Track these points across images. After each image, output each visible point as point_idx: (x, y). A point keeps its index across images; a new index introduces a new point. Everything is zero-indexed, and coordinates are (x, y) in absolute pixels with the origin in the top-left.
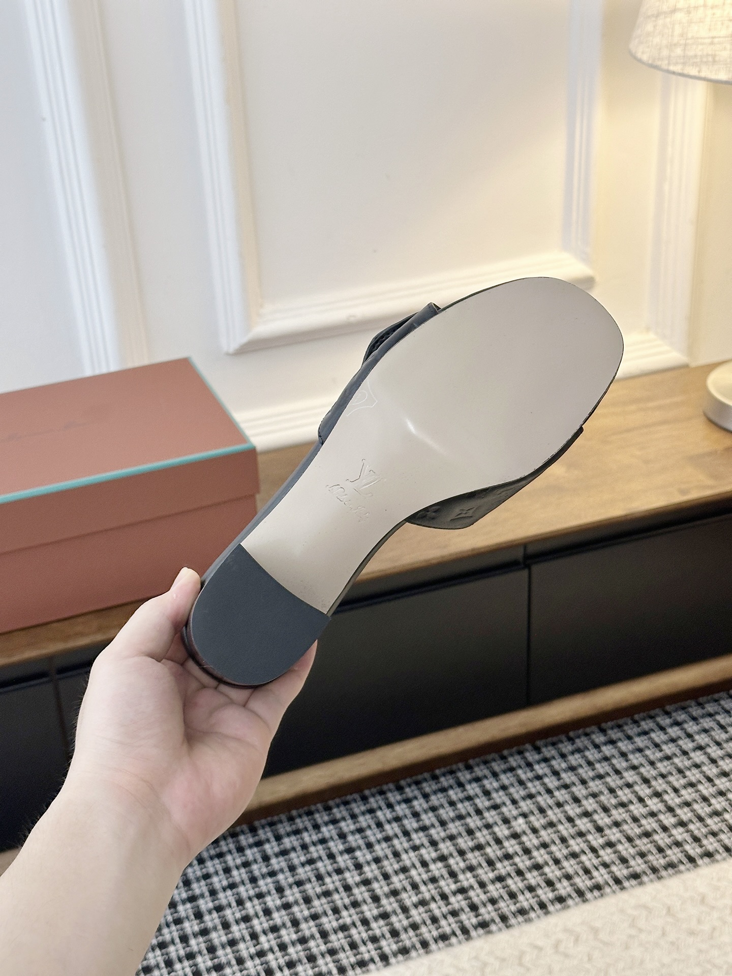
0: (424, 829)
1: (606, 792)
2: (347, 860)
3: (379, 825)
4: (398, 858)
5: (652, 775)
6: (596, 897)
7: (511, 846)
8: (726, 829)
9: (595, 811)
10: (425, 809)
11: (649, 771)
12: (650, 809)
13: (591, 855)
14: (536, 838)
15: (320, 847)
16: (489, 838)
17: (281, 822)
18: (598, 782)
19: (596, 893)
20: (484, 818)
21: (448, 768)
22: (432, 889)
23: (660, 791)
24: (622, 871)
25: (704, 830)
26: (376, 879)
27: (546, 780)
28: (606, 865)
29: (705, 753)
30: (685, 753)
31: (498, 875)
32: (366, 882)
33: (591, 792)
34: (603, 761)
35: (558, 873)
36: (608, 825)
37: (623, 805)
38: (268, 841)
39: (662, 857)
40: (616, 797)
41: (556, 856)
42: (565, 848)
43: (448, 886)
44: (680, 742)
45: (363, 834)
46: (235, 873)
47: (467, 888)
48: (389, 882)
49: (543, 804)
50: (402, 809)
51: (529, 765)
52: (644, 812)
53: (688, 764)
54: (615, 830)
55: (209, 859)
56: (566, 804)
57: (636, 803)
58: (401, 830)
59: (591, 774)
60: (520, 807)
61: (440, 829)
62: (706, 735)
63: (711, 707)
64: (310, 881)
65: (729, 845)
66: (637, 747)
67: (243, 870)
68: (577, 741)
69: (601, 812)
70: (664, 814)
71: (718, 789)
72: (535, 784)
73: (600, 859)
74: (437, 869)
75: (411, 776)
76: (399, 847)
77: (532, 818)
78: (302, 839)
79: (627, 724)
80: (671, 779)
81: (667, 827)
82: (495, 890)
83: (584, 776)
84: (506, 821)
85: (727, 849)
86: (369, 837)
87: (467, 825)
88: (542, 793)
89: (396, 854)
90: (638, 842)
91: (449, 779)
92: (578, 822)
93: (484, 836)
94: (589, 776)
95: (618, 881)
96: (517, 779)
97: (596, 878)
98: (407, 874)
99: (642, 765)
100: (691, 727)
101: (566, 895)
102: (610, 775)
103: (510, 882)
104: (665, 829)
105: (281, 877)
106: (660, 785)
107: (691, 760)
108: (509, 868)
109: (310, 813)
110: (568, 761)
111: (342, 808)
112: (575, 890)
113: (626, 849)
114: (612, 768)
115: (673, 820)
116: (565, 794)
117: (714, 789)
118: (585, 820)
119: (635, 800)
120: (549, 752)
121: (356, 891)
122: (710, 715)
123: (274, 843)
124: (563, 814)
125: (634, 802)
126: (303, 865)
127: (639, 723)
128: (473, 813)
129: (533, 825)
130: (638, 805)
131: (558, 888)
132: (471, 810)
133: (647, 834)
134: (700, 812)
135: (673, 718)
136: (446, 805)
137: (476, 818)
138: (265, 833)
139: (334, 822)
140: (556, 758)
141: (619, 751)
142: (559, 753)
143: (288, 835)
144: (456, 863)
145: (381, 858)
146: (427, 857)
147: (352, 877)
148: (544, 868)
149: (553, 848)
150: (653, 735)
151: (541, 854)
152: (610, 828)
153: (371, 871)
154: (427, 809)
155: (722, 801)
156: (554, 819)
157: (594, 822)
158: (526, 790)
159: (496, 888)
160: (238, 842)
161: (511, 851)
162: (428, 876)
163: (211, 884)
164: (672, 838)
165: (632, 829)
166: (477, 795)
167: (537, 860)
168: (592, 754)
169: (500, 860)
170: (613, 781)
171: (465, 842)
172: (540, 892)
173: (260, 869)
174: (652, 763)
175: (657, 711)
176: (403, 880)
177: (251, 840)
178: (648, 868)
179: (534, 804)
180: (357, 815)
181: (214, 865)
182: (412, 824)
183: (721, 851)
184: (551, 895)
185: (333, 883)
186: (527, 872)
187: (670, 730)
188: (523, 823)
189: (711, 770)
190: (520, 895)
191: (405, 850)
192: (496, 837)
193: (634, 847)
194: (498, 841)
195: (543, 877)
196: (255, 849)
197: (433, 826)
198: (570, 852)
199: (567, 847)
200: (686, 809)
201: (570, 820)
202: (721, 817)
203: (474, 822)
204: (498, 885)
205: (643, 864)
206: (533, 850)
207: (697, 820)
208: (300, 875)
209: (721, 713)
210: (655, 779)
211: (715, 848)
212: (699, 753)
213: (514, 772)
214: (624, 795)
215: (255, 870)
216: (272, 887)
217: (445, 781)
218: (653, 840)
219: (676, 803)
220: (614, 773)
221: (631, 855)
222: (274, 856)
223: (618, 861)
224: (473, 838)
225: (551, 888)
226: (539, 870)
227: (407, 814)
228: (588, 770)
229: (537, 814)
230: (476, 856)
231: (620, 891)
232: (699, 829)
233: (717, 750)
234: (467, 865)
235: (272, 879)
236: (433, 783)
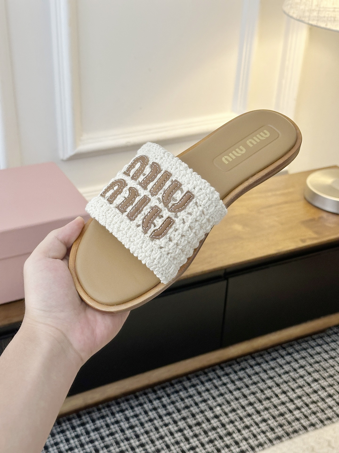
0: (169, 414)
1: (259, 391)
2: (131, 433)
3: (146, 412)
4: (158, 431)
5: (280, 382)
6: (260, 450)
7: (215, 423)
8: (320, 411)
9: (255, 402)
10: (168, 402)
11: (279, 380)
12: (282, 401)
13: (256, 427)
15: (116, 425)
16: (203, 418)
17: (94, 411)
18: (254, 386)
19: (260, 448)
20: (199, 408)
22: (177, 448)
23: (285, 390)
24: (272, 435)
25: (309, 411)
26: (147, 443)
27: (229, 386)
28: (264, 432)
29: (305, 370)
30: (295, 370)
31: (210, 439)
32: (142, 445)
33: (252, 392)
34: (256, 375)
35: (240, 437)
36: (261, 410)
37: (268, 398)
38: (88, 422)
39: (291, 427)
40: (264, 394)
41: (238, 428)
42: (242, 423)
43: (185, 446)
44: (292, 364)
45: (138, 418)
46: (72, 441)
47: (195, 447)
49: (228, 399)
50: (157, 403)
51: (219, 377)
52: (279, 402)
53: (297, 376)
54: (266, 412)
55: (57, 433)
56: (240, 398)
57: (274, 397)
58: (158, 415)
59: (250, 382)
60: (217, 401)
61: (177, 414)
62: (304, 360)
63: (304, 345)
64: (112, 445)
65: (322, 419)
66: (271, 367)
67: (76, 440)
68: (242, 364)
69: (258, 403)
70: (289, 403)
71: (313, 389)
72: (223, 388)
73: (260, 429)
74: (178, 436)
75: (160, 385)
76: (157, 425)
77: (224, 407)
78: (106, 421)
79: (264, 354)
80: (290, 384)
82: (209, 447)
83: (247, 383)
84: (211, 409)
85: (322, 421)
86: (141, 419)
87: (191, 411)
88: (227, 393)
89: (157, 429)
90: (278, 419)
91: (179, 386)
92: (247, 408)
93: (200, 417)
94: (249, 383)
95: (270, 441)
96: (214, 385)
97: (260, 440)
98: (163, 440)
99: (274, 377)
100: (296, 356)
101: (246, 449)
102: (260, 382)
103: (216, 443)
104: (291, 411)
105: (96, 443)
106: (285, 387)
107: (298, 374)
108: (215, 435)
109: (109, 406)
110: (238, 375)
111: (126, 403)
112: (249, 446)
113: (273, 423)
114: (261, 379)
115: (293, 406)
116: (239, 393)
117: (311, 389)
118: (250, 407)
120: (228, 370)
121: (137, 450)
122: (305, 349)
123: (92, 424)
124: (239, 404)
125: (273, 397)
126: (108, 436)
127: (271, 354)
128: (193, 405)
129: (225, 411)
130: (276, 398)
131: (241, 446)
132: (192, 403)
133: (282, 415)
134: (306, 401)
135: (287, 351)
136: (179, 400)
137: (195, 407)
138: (86, 418)
139: (122, 411)
140: (232, 373)
141: (263, 369)
142: (233, 370)
143: (99, 419)
144: (188, 433)
145: (148, 431)
146: (172, 430)
147: (135, 443)
148: (233, 434)
149: (237, 423)
150: (278, 360)
151: (230, 427)
152: (263, 411)
153: (144, 439)
154: (170, 403)
155: (316, 396)
157: (255, 408)
158: (219, 391)
160: (71, 424)
161: (215, 425)
162: (175, 441)
163: (59, 448)
164: (294, 416)
165: (274, 412)
166: (194, 395)
167: (229, 430)
168: (249, 371)
169: (210, 430)
170: (261, 385)
171: (191, 421)
172: (232, 448)
173: (85, 439)
174: (280, 376)
176: (161, 443)
177: (79, 422)
178: (284, 433)
179: (224, 399)
180: (133, 407)
181: (60, 437)
182: (163, 412)
183: (318, 423)
184: (238, 450)
185: (125, 446)
186: (224, 437)
187: (286, 357)
188: (220, 410)
189: (309, 378)
190: (222, 450)
191: (161, 426)
192: (207, 418)
193: (277, 421)
194: (208, 420)
195: (233, 440)
196: (82, 428)
197: (174, 412)
198: (245, 425)
199: (243, 422)
200: (299, 400)
201: (243, 407)
202: (316, 404)
203: (194, 409)
204: (211, 445)
205: (281, 431)
206: (226, 425)
207: (305, 406)
208: (106, 441)
209: (309, 348)
210: (282, 384)
211: (316, 421)
212: (302, 370)
213: (212, 381)
214: (268, 393)
215: (82, 440)
216: (92, 449)
217: (178, 387)
218: (285, 418)
219: (294, 397)
220: (262, 381)
221: (275, 426)
222: (92, 431)
223: (269, 430)
224: (195, 418)
225: (237, 446)
226: (231, 436)
227: (159, 406)
228: (249, 380)
229: (226, 404)
230: (198, 429)
231: (272, 446)
232: (307, 411)
233: (310, 368)
234: (194, 434)
235: (92, 444)
236: (171, 388)
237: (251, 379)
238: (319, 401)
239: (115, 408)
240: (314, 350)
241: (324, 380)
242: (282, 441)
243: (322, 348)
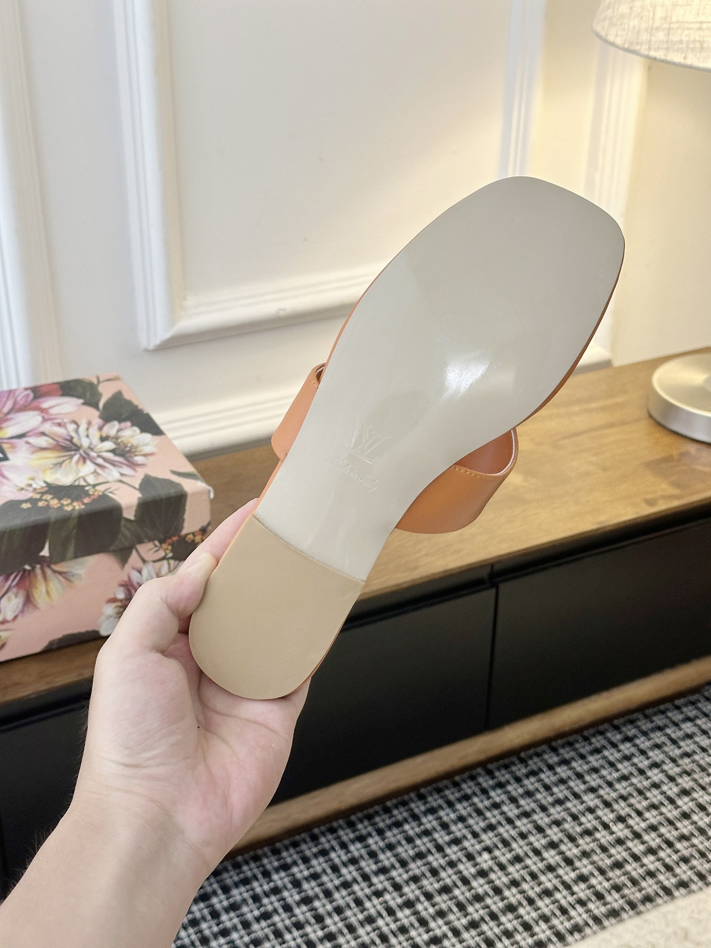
0: (383, 871)
1: (569, 819)
2: (305, 912)
3: (335, 869)
4: (361, 908)
5: (612, 797)
6: (576, 940)
7: (479, 886)
8: (697, 855)
9: (561, 841)
10: (381, 847)
11: (609, 794)
12: (617, 837)
13: (565, 892)
14: (504, 876)
15: (273, 898)
16: (454, 877)
17: (226, 870)
18: (559, 808)
19: (577, 935)
20: (445, 856)
21: (400, 798)
23: (623, 815)
24: (600, 909)
25: (675, 857)
26: (341, 932)
27: (505, 808)
28: (582, 903)
29: (663, 771)
30: (642, 772)
31: (471, 920)
32: (330, 937)
33: (554, 820)
34: (561, 784)
35: (534, 915)
36: (576, 856)
37: (588, 833)
38: (215, 893)
39: (638, 891)
40: (581, 824)
41: (529, 895)
42: (537, 885)
44: (635, 760)
45: (319, 881)
47: (440, 937)
48: (356, 935)
49: (505, 835)
50: (357, 849)
51: (484, 791)
52: (611, 840)
53: (647, 784)
54: (585, 861)
56: (531, 835)
57: (602, 830)
58: (360, 874)
59: (550, 799)
60: (482, 841)
61: (401, 870)
62: (659, 751)
63: (659, 720)
64: (267, 938)
65: (704, 872)
66: (592, 767)
67: (191, 930)
68: (530, 762)
69: (568, 843)
70: (632, 840)
71: (683, 812)
72: (495, 814)
73: (575, 896)
74: (404, 917)
75: (362, 811)
76: (360, 894)
77: (497, 853)
78: (253, 889)
79: (577, 741)
80: (632, 801)
81: (636, 855)
83: (544, 802)
84: (470, 857)
85: (702, 877)
86: (326, 884)
87: (429, 863)
88: (504, 825)
89: (359, 902)
90: (610, 874)
91: (403, 812)
92: (545, 855)
93: (450, 877)
94: (548, 801)
95: (597, 920)
96: (474, 809)
97: (575, 918)
98: (374, 925)
99: (600, 787)
100: (643, 743)
101: (547, 940)
102: (570, 800)
103: (484, 927)
104: (636, 858)
105: (235, 936)
106: (622, 808)
107: (649, 780)
108: (481, 912)
109: (256, 858)
110: (524, 786)
111: (292, 851)
112: (554, 933)
113: (601, 883)
114: (571, 792)
115: (642, 848)
116: (527, 824)
117: (678, 811)
118: (553, 852)
119: (600, 828)
120: (503, 776)
122: (660, 729)
123: (223, 897)
124: (529, 847)
125: (600, 830)
126: (258, 920)
127: (590, 740)
128: (434, 850)
129: (499, 861)
130: (605, 832)
131: (537, 932)
132: (430, 846)
133: (618, 865)
134: (668, 836)
135: (623, 733)
136: (404, 842)
137: (437, 855)
139: (285, 867)
140: (511, 783)
141: (574, 772)
142: (512, 776)
143: (236, 885)
144: (425, 908)
145: (342, 907)
146: (392, 903)
147: (314, 932)
148: (519, 909)
150: (606, 753)
151: (512, 893)
152: (580, 859)
153: (333, 924)
154: (384, 849)
155: (688, 825)
156: (521, 854)
157: (561, 853)
158: (486, 821)
159: (472, 936)
161: (480, 891)
162: (397, 926)
164: (644, 868)
165: (603, 860)
166: (434, 829)
167: (510, 900)
168: (547, 777)
169: (472, 904)
170: (573, 806)
171: (430, 884)
172: (518, 937)
173: (210, 927)
174: (610, 784)
175: (606, 726)
176: (370, 932)
178: (626, 903)
179: (496, 836)
180: (309, 858)
182: (371, 867)
183: (695, 881)
184: (530, 941)
185: (294, 939)
186: (501, 916)
187: (622, 747)
188: (489, 859)
189: (671, 789)
190: (498, 942)
191: (367, 896)
192: (462, 876)
193: (608, 880)
194: (465, 881)
195: (520, 920)
196: (202, 905)
197: (393, 867)
198: (542, 889)
199: (540, 884)
200: (653, 835)
201: (537, 852)
202: (690, 842)
203: (436, 860)
204: (473, 932)
205: (619, 900)
206: (504, 889)
207: (666, 845)
208: (255, 932)
209: (670, 726)
210: (616, 801)
211: (689, 876)
212: (656, 771)
213: (470, 801)
214: (588, 821)
215: (205, 929)
217: (399, 814)
218: (626, 871)
219: (642, 828)
220: (573, 797)
221: (607, 890)
222: (223, 912)
223: (594, 898)
224: (439, 879)
225: (529, 933)
226: (514, 912)
227: (362, 853)
228: (547, 795)
229: (502, 848)
230: (445, 900)
231: (599, 930)
232: (670, 856)
233: (673, 766)
234: (437, 909)
235: (226, 939)
236: (386, 816)
237: (552, 794)
238: (696, 836)
239: (271, 863)
240: (680, 729)
241: (704, 792)
242: (621, 921)
243: (696, 725)
